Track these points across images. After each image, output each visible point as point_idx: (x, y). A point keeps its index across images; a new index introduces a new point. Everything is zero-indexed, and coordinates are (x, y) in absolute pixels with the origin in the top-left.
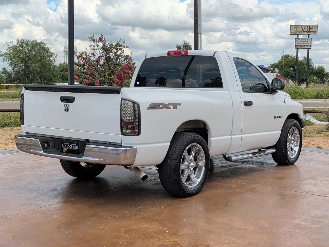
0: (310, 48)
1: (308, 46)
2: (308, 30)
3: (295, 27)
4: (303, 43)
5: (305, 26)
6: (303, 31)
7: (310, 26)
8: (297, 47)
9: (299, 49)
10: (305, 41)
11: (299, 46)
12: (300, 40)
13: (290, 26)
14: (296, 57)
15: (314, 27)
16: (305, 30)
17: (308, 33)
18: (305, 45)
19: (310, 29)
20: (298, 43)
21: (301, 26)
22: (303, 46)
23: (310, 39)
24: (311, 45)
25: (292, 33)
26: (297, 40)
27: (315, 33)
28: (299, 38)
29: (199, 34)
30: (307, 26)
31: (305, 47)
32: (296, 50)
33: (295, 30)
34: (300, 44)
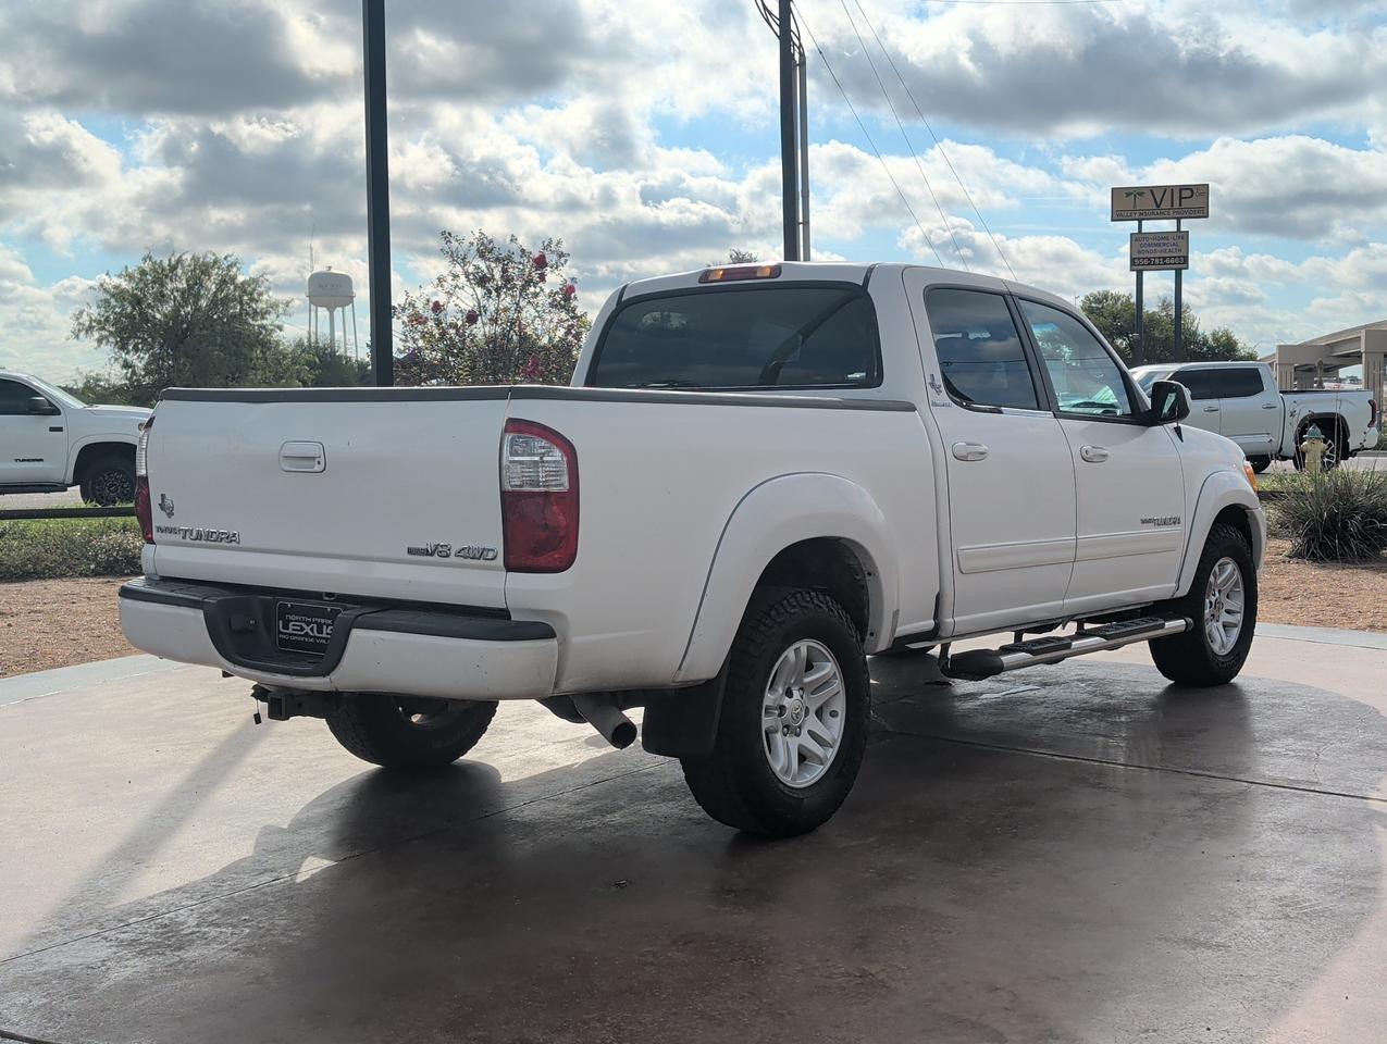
0: (1185, 266)
1: (1177, 260)
2: (1176, 205)
3: (1128, 195)
4: (1158, 248)
5: (1165, 191)
6: (1158, 206)
7: (1182, 188)
8: (1139, 264)
9: (1144, 272)
10: (1164, 244)
11: (1146, 262)
12: (1147, 239)
13: (1113, 189)
14: (1134, 300)
15: (1195, 191)
16: (1166, 204)
17: (1175, 215)
18: (1164, 258)
19: (1181, 198)
20: (1139, 252)
21: (1152, 191)
22: (1157, 261)
23: (1182, 236)
24: (1187, 257)
25: (1118, 215)
26: (1137, 238)
27: (1202, 212)
28: (1143, 231)
29: (801, 226)
30: (1172, 188)
31: (1165, 264)
32: (1135, 273)
33: (1129, 203)
34: (1147, 255)
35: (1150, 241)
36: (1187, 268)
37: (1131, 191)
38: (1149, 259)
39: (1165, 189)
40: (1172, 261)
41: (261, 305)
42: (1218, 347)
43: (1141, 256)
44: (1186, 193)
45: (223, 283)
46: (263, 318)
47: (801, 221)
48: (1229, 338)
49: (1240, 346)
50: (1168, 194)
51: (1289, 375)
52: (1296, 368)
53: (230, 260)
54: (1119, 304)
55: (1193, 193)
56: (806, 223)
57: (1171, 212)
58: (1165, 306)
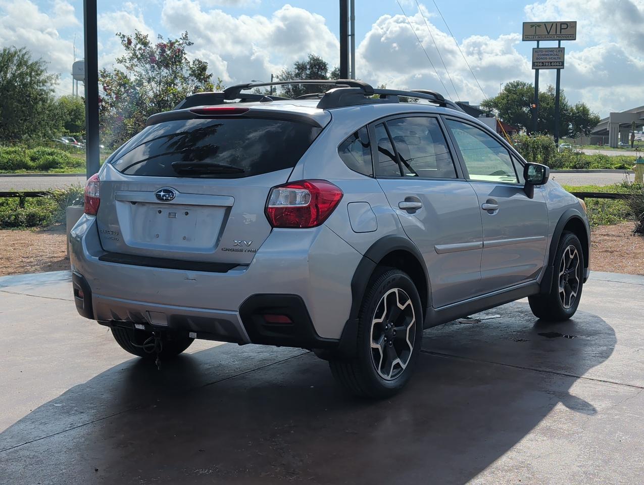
1: (558, 64)
2: (558, 33)
3: (532, 26)
4: (548, 57)
5: (552, 25)
6: (548, 33)
7: (562, 23)
8: (538, 65)
9: (540, 70)
10: (551, 55)
11: (541, 64)
12: (542, 52)
13: (523, 23)
14: (533, 86)
15: (569, 25)
16: (553, 32)
17: (558, 38)
18: (551, 62)
19: (561, 29)
20: (537, 59)
21: (545, 24)
22: (547, 64)
23: (561, 51)
24: (564, 62)
25: (526, 38)
26: (536, 51)
27: (573, 37)
28: (540, 47)
29: (350, 37)
30: (556, 23)
31: (551, 65)
32: (535, 70)
33: (532, 31)
34: (542, 60)
35: (544, 53)
36: (563, 68)
37: (534, 24)
38: (543, 63)
39: (552, 23)
40: (555, 64)
41: (42, 77)
42: (578, 113)
43: (538, 61)
44: (564, 26)
45: (20, 65)
46: (43, 85)
47: (350, 34)
48: (584, 108)
49: (590, 112)
50: (554, 25)
51: (616, 129)
52: (620, 125)
53: (24, 51)
54: (525, 88)
55: (567, 25)
56: (353, 35)
57: (556, 36)
58: (550, 89)
